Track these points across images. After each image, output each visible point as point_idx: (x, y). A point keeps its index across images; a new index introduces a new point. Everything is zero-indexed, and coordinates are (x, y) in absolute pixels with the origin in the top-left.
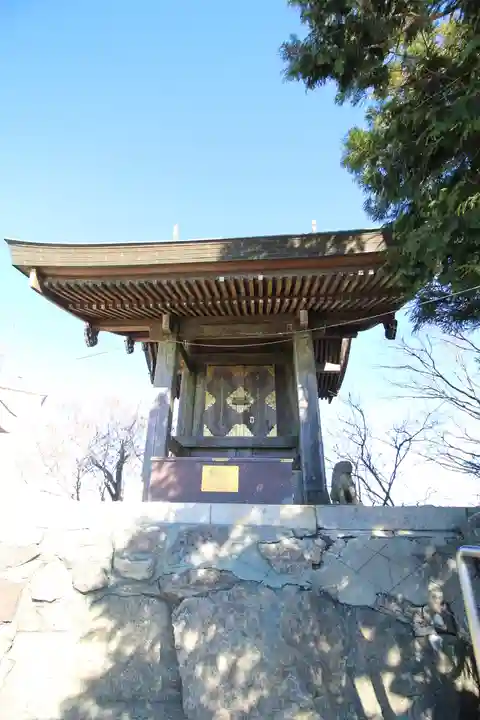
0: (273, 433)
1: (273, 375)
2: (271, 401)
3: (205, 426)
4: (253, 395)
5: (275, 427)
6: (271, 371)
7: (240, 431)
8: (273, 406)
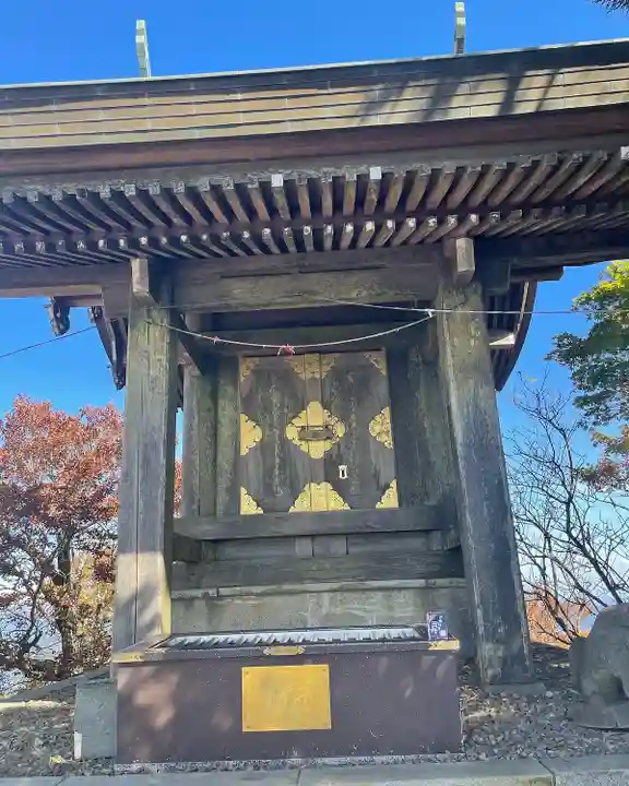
0: (390, 500)
1: (384, 373)
2: (381, 427)
3: (243, 491)
4: (344, 419)
5: (394, 484)
6: (379, 362)
7: (320, 499)
8: (387, 441)
